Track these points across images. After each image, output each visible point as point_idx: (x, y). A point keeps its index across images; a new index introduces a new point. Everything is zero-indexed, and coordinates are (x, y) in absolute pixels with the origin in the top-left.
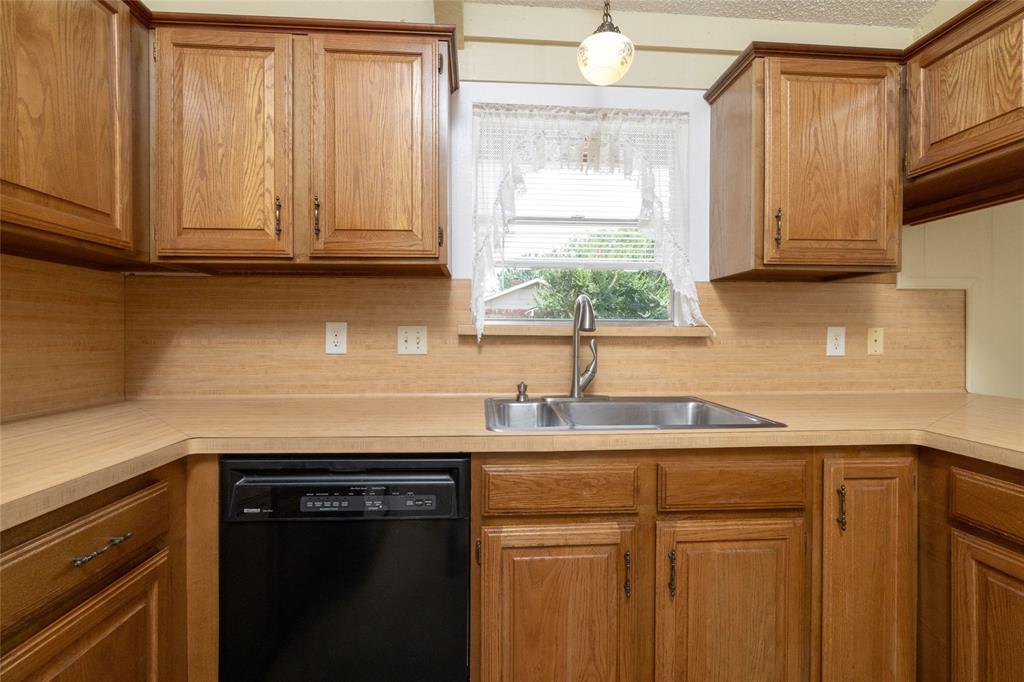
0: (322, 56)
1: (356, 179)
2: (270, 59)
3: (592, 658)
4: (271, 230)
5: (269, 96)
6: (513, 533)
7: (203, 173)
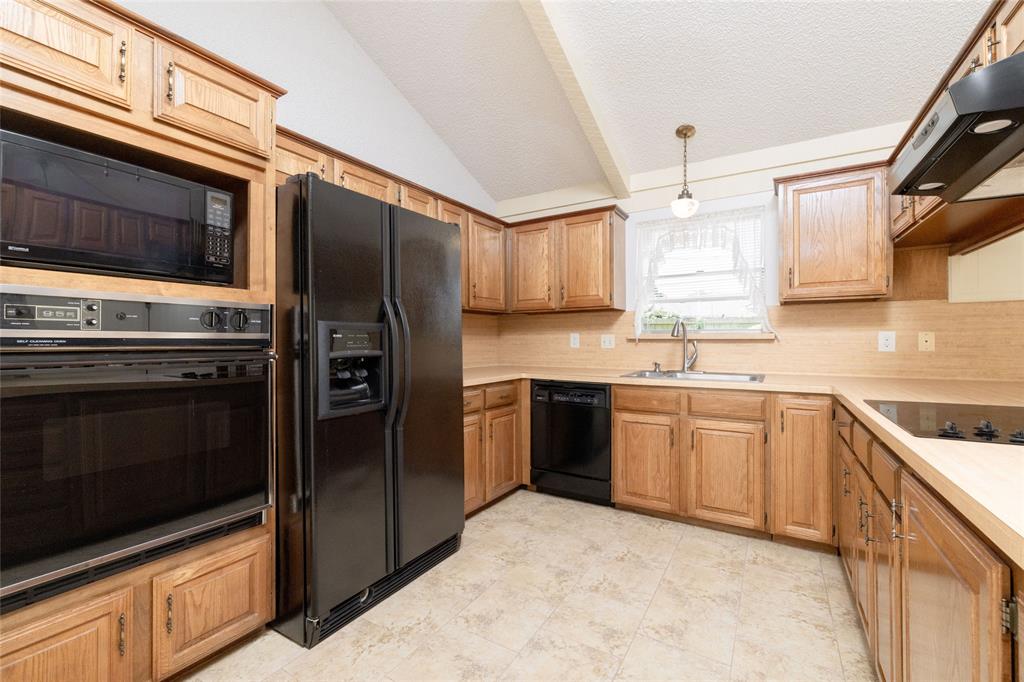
0: (565, 228)
1: (577, 273)
2: (546, 232)
3: (658, 471)
4: (547, 298)
5: (546, 246)
6: (627, 416)
7: (525, 279)
